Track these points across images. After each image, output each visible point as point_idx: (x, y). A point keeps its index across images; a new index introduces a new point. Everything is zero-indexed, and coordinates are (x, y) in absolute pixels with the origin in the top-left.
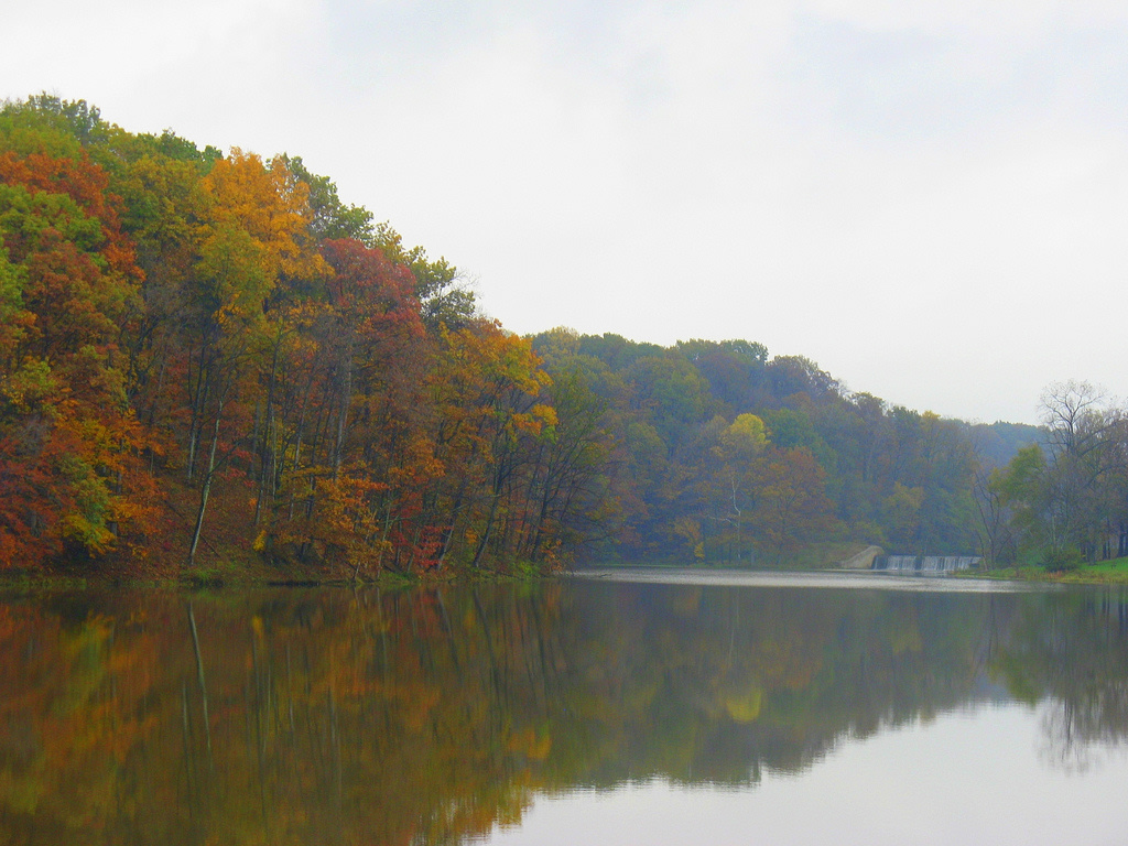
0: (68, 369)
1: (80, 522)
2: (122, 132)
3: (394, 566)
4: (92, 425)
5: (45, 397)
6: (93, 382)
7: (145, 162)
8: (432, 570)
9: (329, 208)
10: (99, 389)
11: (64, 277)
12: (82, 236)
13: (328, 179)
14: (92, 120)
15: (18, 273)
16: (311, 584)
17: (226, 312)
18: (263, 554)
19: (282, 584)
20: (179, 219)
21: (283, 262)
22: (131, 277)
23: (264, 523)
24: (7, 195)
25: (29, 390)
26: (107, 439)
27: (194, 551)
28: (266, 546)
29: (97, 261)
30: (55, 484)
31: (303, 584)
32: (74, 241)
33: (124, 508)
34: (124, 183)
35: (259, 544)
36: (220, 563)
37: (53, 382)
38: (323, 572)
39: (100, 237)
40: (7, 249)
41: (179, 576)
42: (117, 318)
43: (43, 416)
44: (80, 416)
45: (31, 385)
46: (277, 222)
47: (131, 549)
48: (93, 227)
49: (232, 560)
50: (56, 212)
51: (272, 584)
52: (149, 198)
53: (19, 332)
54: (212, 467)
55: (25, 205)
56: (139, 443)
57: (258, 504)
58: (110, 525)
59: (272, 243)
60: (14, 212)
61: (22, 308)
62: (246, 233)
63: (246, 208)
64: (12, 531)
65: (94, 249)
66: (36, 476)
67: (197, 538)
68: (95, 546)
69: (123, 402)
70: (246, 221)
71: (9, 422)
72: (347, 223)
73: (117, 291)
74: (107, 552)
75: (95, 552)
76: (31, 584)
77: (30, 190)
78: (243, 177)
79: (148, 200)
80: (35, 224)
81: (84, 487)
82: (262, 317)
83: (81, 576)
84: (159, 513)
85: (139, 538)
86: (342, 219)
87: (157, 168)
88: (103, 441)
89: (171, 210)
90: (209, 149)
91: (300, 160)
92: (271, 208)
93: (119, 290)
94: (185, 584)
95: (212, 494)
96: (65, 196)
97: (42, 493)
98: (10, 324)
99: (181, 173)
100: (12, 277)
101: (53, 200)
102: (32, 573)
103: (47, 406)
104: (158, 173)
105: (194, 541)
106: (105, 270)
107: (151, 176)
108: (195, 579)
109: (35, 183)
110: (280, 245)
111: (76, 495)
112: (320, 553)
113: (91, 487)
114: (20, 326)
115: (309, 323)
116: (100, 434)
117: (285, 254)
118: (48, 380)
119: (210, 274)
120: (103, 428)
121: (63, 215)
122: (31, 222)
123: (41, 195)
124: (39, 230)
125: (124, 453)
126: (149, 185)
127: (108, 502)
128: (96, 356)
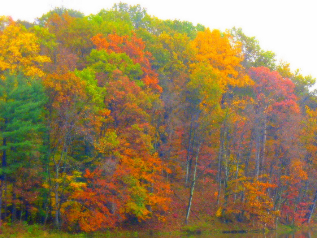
0: (127, 135)
1: (132, 206)
2: (157, 19)
3: (285, 222)
4: (138, 160)
5: (114, 149)
6: (138, 141)
7: (164, 35)
8: (305, 223)
9: (255, 52)
10: (141, 144)
11: (123, 93)
12: (133, 72)
13: (254, 38)
14: (143, 14)
15: (101, 91)
16: (243, 232)
17: (204, 104)
18: (221, 218)
19: (229, 232)
20: (180, 62)
21: (230, 80)
22: (155, 90)
23: (221, 203)
24: (97, 54)
25: (107, 145)
26: (145, 167)
27: (188, 218)
28: (222, 215)
29: (139, 84)
30: (120, 189)
31: (239, 232)
32: (128, 75)
33: (154, 199)
34: (153, 46)
35: (219, 213)
36: (200, 223)
37: (118, 142)
38: (249, 226)
39: (141, 73)
40: (96, 81)
41: (181, 230)
42: (148, 111)
43: (114, 158)
44: (132, 157)
45: (108, 143)
46: (227, 61)
47: (158, 217)
48: (137, 68)
49: (206, 221)
50: (119, 62)
51: (225, 232)
52: (166, 52)
53: (102, 119)
54: (195, 178)
55: (105, 59)
56: (160, 168)
57: (218, 194)
58: (148, 207)
59: (225, 71)
60: (100, 63)
61: (103, 107)
62: (211, 67)
63: (212, 55)
64: (101, 211)
65: (139, 78)
66: (111, 186)
67: (189, 211)
68: (141, 216)
69: (152, 150)
70: (212, 61)
71: (100, 161)
72: (264, 58)
73: (147, 98)
74: (147, 219)
75: (141, 219)
76: (111, 235)
77: (109, 52)
78: (211, 40)
79: (165, 54)
80: (110, 68)
81: (134, 190)
82: (219, 107)
83: (135, 230)
84: (170, 200)
85: (162, 212)
86: (262, 56)
87: (170, 38)
88: (143, 168)
89: (176, 57)
90: (199, 25)
91: (241, 29)
92: (224, 54)
93: (149, 97)
94: (183, 233)
95: (195, 191)
96: (124, 54)
97: (114, 193)
98: (98, 115)
99: (181, 40)
100: (99, 94)
101: (119, 56)
102: (112, 229)
103: (117, 153)
104: (170, 40)
105: (187, 213)
106: (144, 88)
107: (166, 42)
108: (188, 231)
109: (111, 48)
110: (228, 71)
111: (130, 193)
112: (248, 217)
113: (138, 190)
114: (102, 116)
115: (243, 108)
116: (142, 165)
117: (231, 76)
118: (116, 141)
119: (194, 87)
120: (143, 162)
121: (123, 63)
122: (108, 67)
123: (113, 54)
124: (112, 70)
125: (153, 173)
126: (166, 46)
127: (146, 196)
128: (139, 129)
